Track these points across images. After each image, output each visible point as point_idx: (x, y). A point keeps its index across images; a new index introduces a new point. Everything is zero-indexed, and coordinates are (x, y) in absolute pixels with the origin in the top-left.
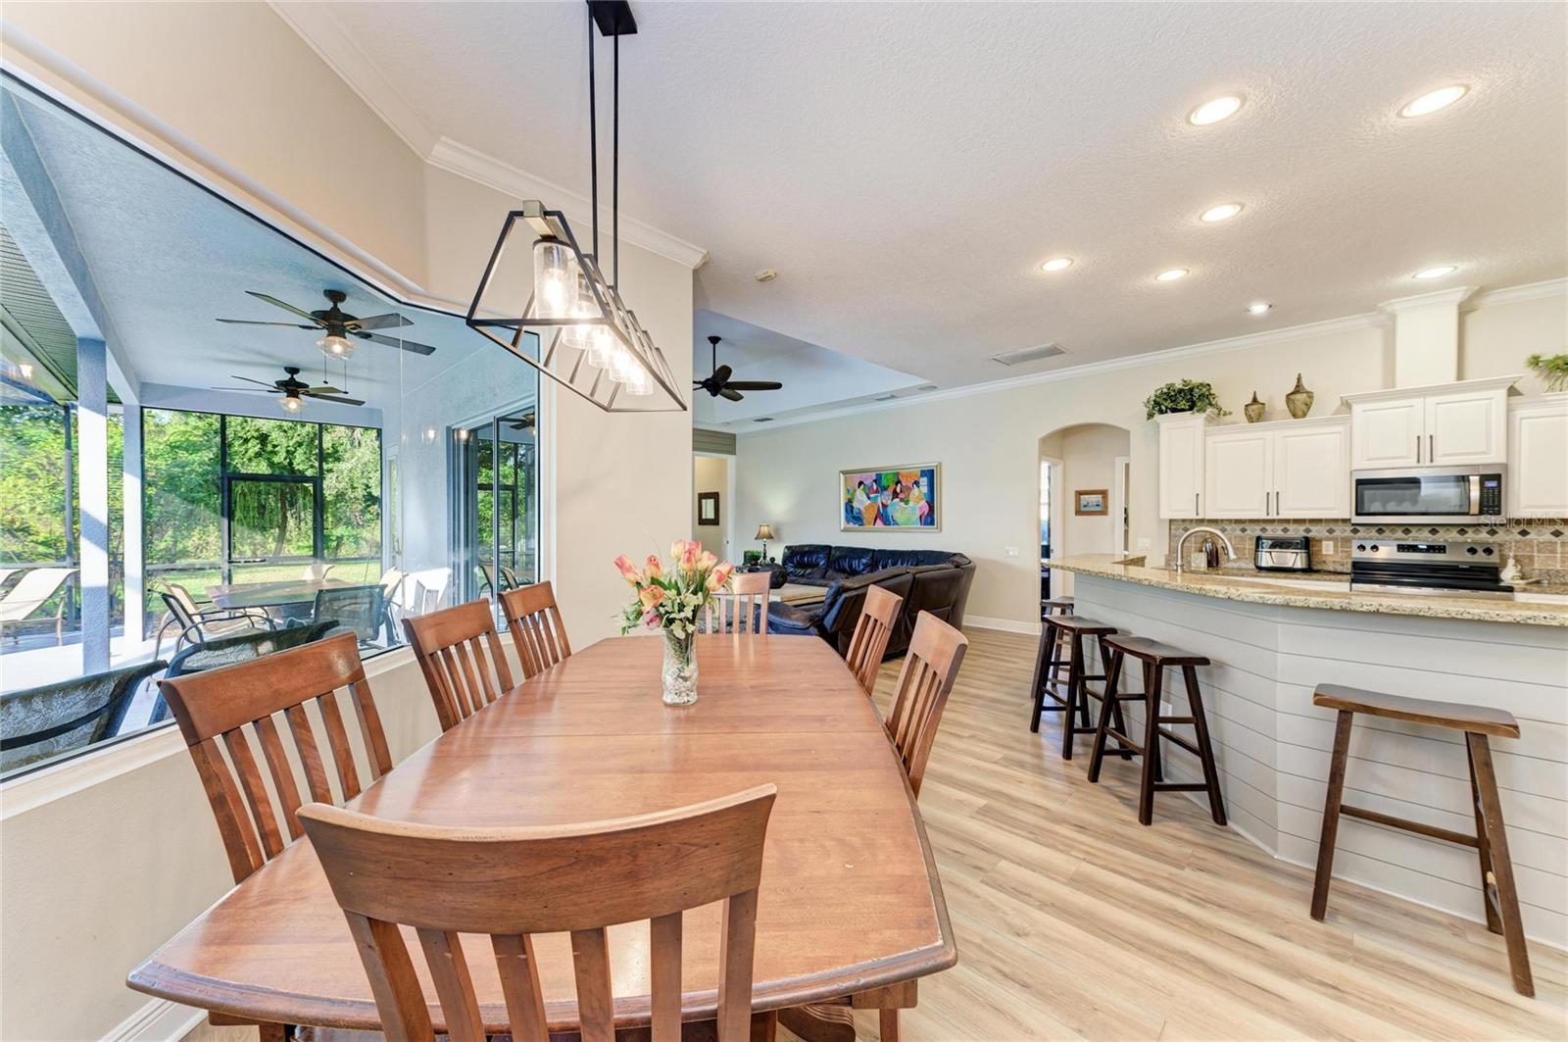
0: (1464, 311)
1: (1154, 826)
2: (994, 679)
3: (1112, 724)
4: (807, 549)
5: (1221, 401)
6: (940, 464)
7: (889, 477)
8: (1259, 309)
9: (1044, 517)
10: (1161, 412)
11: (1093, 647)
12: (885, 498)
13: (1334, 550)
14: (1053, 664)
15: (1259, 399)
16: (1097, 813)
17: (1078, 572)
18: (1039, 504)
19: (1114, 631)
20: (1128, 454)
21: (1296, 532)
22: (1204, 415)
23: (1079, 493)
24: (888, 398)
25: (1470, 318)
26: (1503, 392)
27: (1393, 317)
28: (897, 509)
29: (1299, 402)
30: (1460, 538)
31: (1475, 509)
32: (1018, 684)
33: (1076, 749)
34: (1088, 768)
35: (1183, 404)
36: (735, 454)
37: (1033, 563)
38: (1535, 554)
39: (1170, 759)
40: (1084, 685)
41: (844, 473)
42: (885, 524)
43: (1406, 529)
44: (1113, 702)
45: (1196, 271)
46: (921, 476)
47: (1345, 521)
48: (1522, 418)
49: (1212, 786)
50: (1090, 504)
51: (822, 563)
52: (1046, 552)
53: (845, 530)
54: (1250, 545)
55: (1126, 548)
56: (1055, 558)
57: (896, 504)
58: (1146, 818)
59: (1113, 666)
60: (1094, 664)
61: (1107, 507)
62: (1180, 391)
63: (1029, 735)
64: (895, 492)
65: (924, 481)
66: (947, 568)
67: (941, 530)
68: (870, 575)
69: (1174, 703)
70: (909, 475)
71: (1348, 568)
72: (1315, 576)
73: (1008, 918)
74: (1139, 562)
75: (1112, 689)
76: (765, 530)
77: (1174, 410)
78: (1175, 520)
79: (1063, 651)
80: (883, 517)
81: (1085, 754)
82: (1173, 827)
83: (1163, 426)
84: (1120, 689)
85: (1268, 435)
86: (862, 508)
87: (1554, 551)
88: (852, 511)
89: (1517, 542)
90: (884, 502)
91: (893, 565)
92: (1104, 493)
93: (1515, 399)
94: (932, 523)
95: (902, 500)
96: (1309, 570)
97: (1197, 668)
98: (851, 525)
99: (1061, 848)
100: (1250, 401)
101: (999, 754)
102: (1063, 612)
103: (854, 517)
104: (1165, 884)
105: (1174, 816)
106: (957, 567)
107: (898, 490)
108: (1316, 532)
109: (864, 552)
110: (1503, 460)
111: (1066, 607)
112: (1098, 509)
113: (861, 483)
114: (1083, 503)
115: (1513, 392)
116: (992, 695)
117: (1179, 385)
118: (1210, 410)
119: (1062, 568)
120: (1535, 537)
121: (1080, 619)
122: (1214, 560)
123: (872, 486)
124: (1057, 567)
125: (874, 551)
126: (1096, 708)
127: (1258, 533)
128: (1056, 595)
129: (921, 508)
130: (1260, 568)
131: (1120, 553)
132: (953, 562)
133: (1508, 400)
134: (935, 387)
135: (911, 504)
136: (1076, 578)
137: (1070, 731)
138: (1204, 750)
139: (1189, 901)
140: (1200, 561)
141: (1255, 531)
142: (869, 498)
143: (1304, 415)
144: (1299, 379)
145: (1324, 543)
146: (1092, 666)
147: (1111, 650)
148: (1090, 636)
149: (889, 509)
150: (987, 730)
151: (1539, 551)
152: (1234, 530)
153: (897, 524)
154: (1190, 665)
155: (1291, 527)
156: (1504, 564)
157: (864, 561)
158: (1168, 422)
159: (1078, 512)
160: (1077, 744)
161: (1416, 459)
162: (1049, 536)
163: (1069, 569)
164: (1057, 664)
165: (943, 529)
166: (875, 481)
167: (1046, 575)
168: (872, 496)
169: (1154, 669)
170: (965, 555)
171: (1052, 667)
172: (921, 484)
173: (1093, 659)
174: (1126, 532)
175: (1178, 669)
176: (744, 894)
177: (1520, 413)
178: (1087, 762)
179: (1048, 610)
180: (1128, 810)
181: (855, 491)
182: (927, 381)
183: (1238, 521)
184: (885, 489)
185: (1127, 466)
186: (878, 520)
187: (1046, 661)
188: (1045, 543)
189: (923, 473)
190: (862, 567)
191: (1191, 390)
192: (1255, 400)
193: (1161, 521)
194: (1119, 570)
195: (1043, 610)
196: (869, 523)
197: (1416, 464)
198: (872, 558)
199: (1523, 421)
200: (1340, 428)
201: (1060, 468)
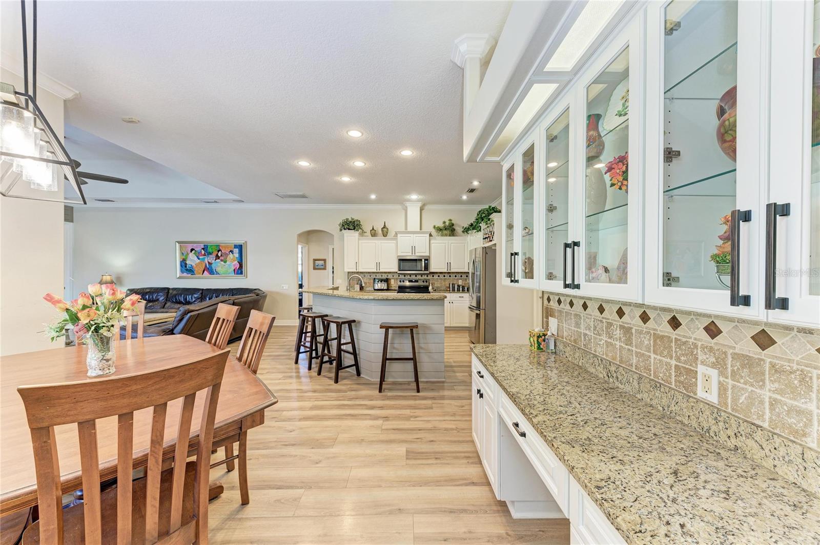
0: (421, 209)
1: (339, 383)
2: (277, 347)
3: (326, 352)
4: (148, 290)
5: (363, 227)
6: (246, 242)
7: (213, 247)
8: (373, 197)
9: (300, 270)
10: (345, 229)
11: (320, 323)
12: (211, 259)
13: (394, 282)
14: (304, 333)
15: (374, 228)
16: (320, 385)
17: (314, 294)
18: (298, 264)
19: (327, 316)
20: (333, 244)
21: (384, 277)
22: (358, 232)
23: (315, 260)
24: (213, 202)
25: (423, 211)
26: (428, 235)
27: (406, 207)
28: (218, 265)
29: (385, 231)
30: (421, 278)
31: (423, 270)
32: (288, 347)
33: (313, 366)
34: (317, 372)
35: (351, 227)
36: (72, 221)
37: (295, 291)
39: (345, 360)
40: (316, 339)
41: (179, 242)
42: (210, 274)
43: (410, 275)
44: (326, 343)
45: (353, 180)
46: (235, 248)
47: (397, 272)
48: (432, 243)
49: (356, 364)
50: (319, 265)
51: (161, 299)
52: (301, 286)
53: (180, 278)
54: (372, 281)
55: (333, 284)
56: (304, 289)
57: (218, 262)
58: (336, 381)
59: (326, 328)
60: (320, 330)
61: (325, 266)
62: (351, 222)
63: (294, 366)
64: (217, 256)
65: (236, 251)
66: (252, 296)
67: (247, 277)
68: (200, 304)
69: (346, 338)
70: (226, 247)
71: (397, 288)
72: (389, 291)
73: (287, 429)
74: (337, 288)
75: (326, 338)
76: (108, 278)
77: (349, 229)
78: (350, 272)
79: (308, 328)
80: (209, 269)
81: (316, 367)
82: (345, 382)
83: (345, 235)
84: (329, 338)
85: (376, 241)
86: (193, 264)
87: (438, 281)
88: (186, 266)
89: (432, 279)
90: (210, 261)
91: (216, 297)
92: (325, 260)
93: (431, 237)
94: (241, 273)
95: (222, 260)
96: (388, 290)
97: (352, 324)
98: (185, 274)
99: (307, 400)
101: (280, 376)
102: (308, 311)
103: (187, 270)
104: (341, 398)
105: (345, 378)
106: (257, 295)
107: (219, 255)
108: (390, 276)
109: (195, 290)
110: (428, 255)
111: (309, 309)
112: (323, 267)
113: (192, 250)
114: (316, 264)
115: (430, 235)
116: (277, 354)
117: (350, 220)
118: (360, 230)
119: (308, 292)
120: (435, 277)
121: (314, 313)
122: (362, 288)
123: (201, 252)
124: (306, 292)
125: (203, 290)
126: (320, 347)
127: (375, 277)
128: (305, 305)
129: (234, 265)
130: (375, 290)
131: (331, 286)
132: (255, 293)
133: (429, 237)
134: (243, 201)
135: (228, 263)
136: (313, 296)
137: (311, 358)
138: (354, 353)
139: (348, 400)
140: (357, 287)
141: (373, 276)
142: (199, 259)
143: (386, 236)
144: (385, 223)
145: (391, 280)
146: (319, 332)
147: (326, 322)
148: (319, 319)
149: (213, 266)
150: (275, 368)
151: (436, 281)
152: (368, 276)
153: (219, 274)
154: (350, 323)
155: (383, 275)
156: (429, 285)
157: (196, 296)
158: (347, 233)
159: (315, 269)
160: (314, 364)
161: (411, 253)
162: (302, 279)
163: (310, 292)
164: (306, 333)
165: (248, 276)
166: (203, 249)
167: (301, 297)
168: (201, 257)
169: (339, 326)
170: (261, 289)
171: (304, 335)
172: (234, 252)
173: (320, 329)
174: (333, 277)
175: (347, 325)
176: (217, 384)
177: (432, 241)
178: (317, 369)
179: (302, 311)
180: (331, 381)
181: (188, 254)
182: (238, 198)
183: (369, 273)
184: (211, 254)
185: (333, 249)
186: (205, 272)
187: (302, 332)
188: (300, 283)
189: (236, 246)
190: (194, 300)
191: (354, 222)
192: (373, 228)
193: (345, 272)
194: (331, 292)
195: (300, 311)
196: (199, 274)
197: (412, 255)
198: (202, 293)
200: (395, 242)
201: (307, 248)
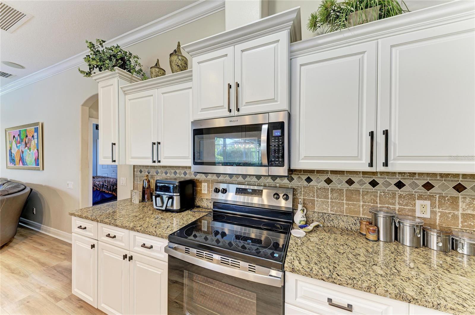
7: (23, 133)
12: (22, 147)
13: (208, 190)
28: (27, 154)
38: (316, 199)
42: (23, 165)
48: (301, 65)
64: (26, 143)
65: (36, 135)
67: (43, 169)
70: (31, 131)
80: (22, 160)
86: (15, 154)
87: (326, 197)
88: (11, 156)
89: (305, 187)
93: (296, 44)
94: (39, 164)
95: (28, 148)
98: (11, 165)
100: (154, 65)
103: (12, 160)
107: (27, 141)
110: (285, 107)
113: (14, 137)
120: (316, 184)
123: (18, 139)
129: (35, 154)
133: (290, 46)
135: (32, 151)
142: (17, 147)
144: (178, 46)
145: (203, 184)
149: (24, 155)
151: (318, 197)
153: (27, 165)
158: (101, 81)
161: (228, 109)
166: (19, 136)
168: (18, 145)
172: (35, 137)
177: (299, 60)
181: (12, 142)
184: (22, 140)
186: (20, 162)
189: (35, 130)
197: (228, 114)
199: (302, 68)
